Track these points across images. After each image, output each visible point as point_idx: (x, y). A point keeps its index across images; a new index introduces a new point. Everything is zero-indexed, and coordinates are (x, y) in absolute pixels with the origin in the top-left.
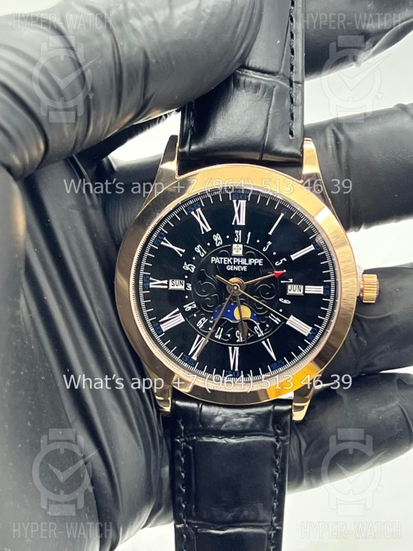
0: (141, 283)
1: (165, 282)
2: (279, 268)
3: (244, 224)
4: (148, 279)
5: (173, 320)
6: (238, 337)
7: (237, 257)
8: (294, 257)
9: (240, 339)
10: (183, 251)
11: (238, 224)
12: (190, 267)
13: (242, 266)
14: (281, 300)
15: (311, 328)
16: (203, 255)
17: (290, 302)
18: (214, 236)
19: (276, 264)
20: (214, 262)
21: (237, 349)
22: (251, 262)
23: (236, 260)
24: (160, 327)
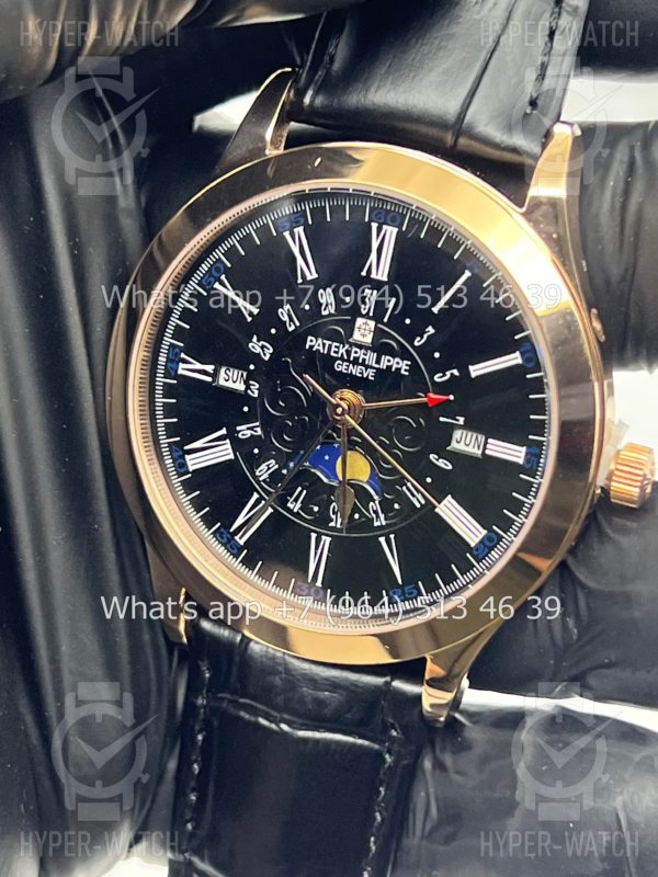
0: (162, 359)
1: (210, 368)
2: (440, 388)
3: (385, 278)
4: (177, 355)
5: (212, 452)
6: (333, 517)
7: (360, 347)
8: (476, 370)
9: (337, 522)
11: (373, 276)
12: (263, 347)
13: (367, 367)
14: (433, 457)
15: (484, 532)
17: (450, 467)
19: (436, 378)
20: (311, 347)
21: (327, 540)
22: (386, 363)
23: (356, 352)
24: (184, 459)
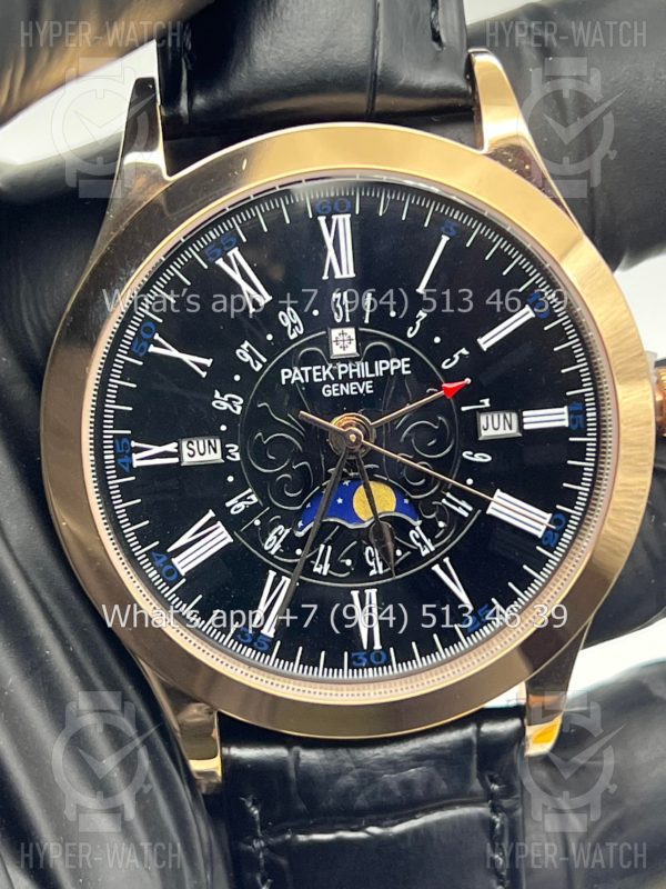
0: (109, 457)
1: (171, 447)
2: (451, 375)
3: (352, 275)
4: (127, 446)
5: (203, 543)
6: (372, 564)
7: (345, 360)
8: (485, 342)
9: (377, 568)
10: (208, 362)
11: (338, 275)
12: (230, 401)
13: (361, 381)
14: (466, 455)
15: (549, 516)
16: (260, 366)
17: (489, 458)
18: (281, 313)
19: (444, 366)
20: (288, 380)
21: (372, 593)
22: (382, 369)
23: (343, 369)
24: (173, 565)
